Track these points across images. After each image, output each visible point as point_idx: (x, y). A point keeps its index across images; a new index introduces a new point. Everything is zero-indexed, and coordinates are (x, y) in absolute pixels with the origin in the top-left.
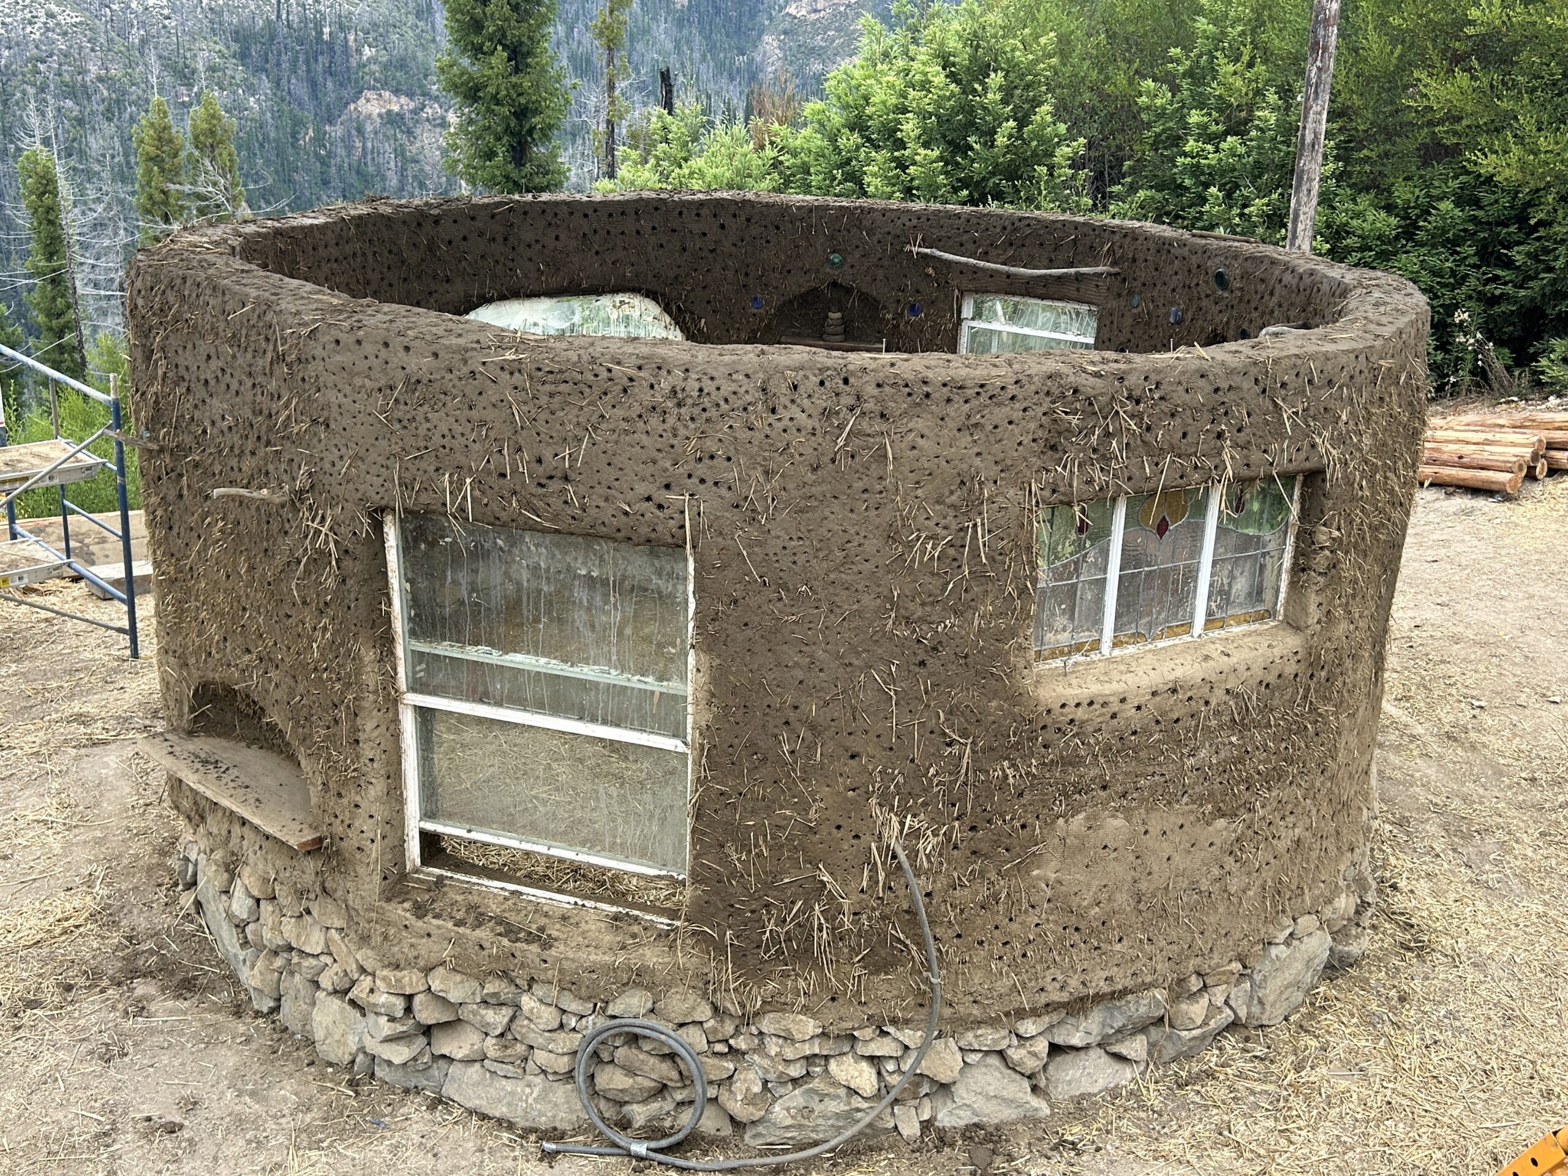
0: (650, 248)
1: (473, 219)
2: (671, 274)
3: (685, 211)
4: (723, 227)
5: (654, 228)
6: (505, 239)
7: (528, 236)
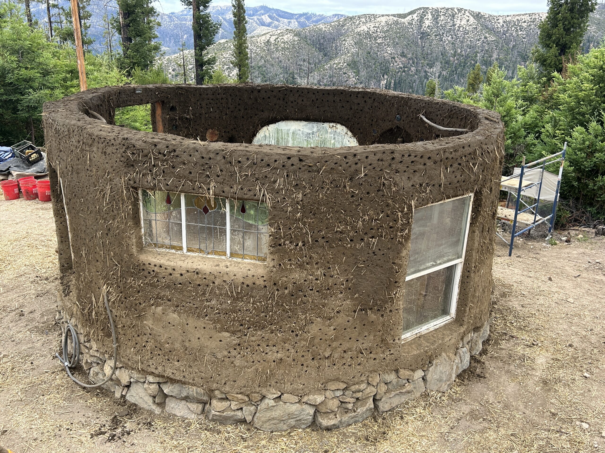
0: (338, 108)
1: (272, 91)
2: (346, 117)
3: (352, 95)
4: (365, 101)
5: (340, 100)
6: (284, 99)
7: (292, 99)
